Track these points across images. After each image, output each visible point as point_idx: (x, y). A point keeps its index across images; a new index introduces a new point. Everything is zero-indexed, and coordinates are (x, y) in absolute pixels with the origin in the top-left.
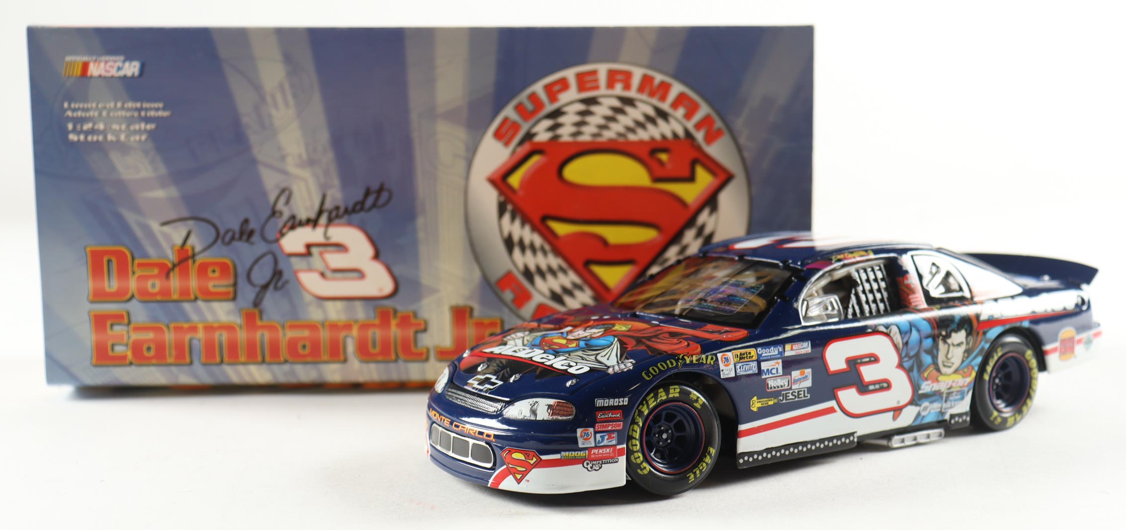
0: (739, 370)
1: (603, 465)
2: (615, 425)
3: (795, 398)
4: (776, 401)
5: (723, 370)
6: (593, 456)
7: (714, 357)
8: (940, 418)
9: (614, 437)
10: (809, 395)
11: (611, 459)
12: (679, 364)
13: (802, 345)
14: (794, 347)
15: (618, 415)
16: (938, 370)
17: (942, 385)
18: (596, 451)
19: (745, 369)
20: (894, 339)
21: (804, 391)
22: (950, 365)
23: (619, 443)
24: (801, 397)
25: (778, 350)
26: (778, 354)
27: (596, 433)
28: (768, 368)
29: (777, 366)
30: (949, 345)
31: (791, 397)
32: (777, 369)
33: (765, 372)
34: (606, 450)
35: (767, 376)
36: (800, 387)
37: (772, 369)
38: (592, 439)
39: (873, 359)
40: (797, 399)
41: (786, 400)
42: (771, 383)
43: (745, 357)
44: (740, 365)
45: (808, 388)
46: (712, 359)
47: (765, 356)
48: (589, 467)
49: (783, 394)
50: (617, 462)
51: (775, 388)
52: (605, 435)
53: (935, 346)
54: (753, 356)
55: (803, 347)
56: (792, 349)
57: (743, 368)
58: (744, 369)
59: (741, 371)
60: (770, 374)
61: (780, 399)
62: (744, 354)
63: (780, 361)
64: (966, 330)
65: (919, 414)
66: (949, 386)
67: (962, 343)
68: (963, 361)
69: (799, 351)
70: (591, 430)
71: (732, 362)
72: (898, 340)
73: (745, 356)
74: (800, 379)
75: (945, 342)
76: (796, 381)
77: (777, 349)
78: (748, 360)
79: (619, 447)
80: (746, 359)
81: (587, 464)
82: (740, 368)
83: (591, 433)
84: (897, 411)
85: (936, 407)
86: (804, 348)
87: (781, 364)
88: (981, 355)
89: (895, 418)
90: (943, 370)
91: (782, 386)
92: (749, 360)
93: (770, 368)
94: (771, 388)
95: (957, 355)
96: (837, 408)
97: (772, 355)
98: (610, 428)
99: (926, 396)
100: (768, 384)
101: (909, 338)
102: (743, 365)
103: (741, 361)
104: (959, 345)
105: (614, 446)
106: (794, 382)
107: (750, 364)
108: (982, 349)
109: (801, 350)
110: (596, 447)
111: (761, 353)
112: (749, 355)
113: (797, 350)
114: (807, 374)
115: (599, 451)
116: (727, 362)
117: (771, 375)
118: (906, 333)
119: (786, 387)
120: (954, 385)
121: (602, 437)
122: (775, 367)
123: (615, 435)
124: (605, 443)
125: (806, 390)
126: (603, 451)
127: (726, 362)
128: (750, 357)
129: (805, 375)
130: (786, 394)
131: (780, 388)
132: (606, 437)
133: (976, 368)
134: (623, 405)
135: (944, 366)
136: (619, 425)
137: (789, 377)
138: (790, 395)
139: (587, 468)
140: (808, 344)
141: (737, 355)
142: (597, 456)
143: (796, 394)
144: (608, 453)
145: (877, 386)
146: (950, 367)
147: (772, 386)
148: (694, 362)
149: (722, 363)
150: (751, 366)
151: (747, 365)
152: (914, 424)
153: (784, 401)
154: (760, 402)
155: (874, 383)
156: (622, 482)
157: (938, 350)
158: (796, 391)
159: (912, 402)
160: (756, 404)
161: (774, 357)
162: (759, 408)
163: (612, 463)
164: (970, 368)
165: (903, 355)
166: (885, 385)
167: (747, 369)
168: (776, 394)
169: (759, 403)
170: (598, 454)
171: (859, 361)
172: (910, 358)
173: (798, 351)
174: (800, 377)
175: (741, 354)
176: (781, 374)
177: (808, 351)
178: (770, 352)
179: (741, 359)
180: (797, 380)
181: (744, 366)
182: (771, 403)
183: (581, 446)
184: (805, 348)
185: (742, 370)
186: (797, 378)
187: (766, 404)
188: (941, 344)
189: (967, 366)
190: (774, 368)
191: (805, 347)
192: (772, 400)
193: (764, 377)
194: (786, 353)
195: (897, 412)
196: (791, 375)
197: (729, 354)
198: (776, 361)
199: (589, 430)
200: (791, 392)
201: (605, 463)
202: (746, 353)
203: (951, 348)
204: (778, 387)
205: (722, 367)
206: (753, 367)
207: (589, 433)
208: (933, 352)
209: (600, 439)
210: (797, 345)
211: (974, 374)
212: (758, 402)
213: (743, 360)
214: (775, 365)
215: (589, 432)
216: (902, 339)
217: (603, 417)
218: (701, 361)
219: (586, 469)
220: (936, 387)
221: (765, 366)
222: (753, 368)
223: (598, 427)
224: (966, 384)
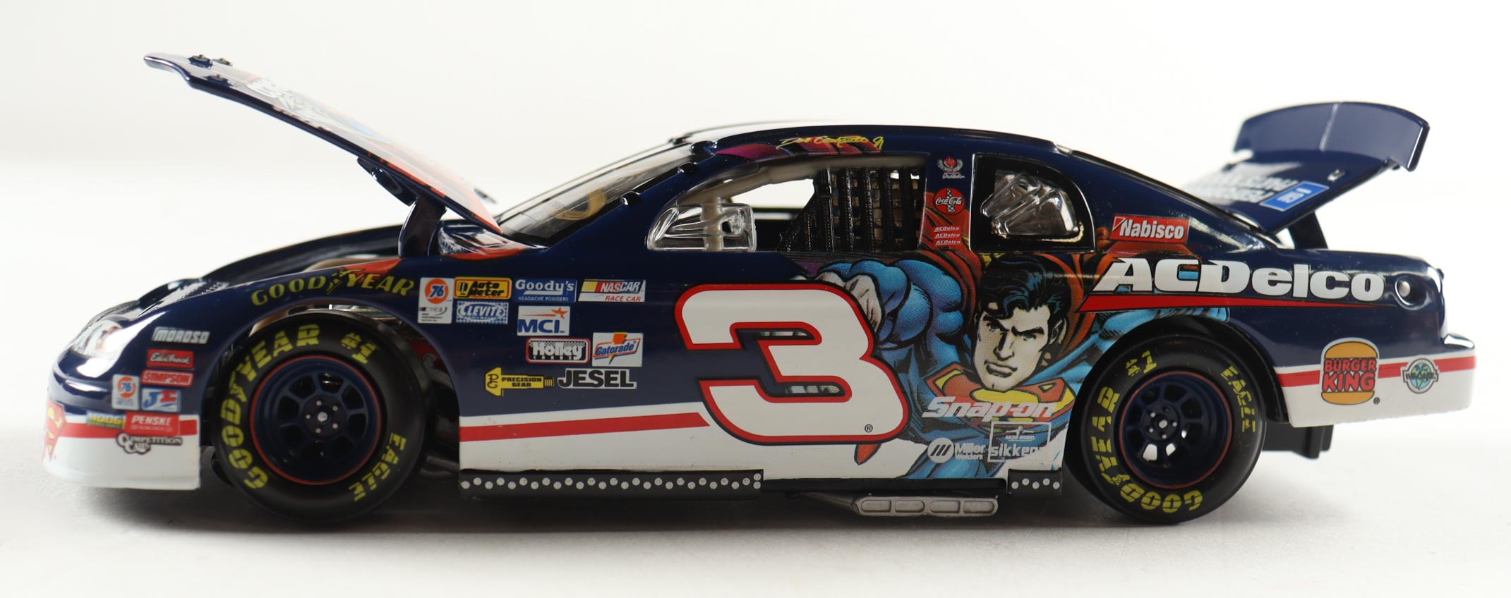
0: (463, 313)
1: (154, 447)
2: (178, 376)
3: (600, 384)
4: (549, 383)
5: (424, 309)
6: (134, 427)
7: (412, 283)
8: (983, 475)
9: (173, 399)
10: (635, 384)
11: (170, 436)
12: (332, 284)
13: (624, 286)
14: (604, 287)
15: (186, 361)
16: (975, 378)
17: (988, 407)
18: (140, 419)
19: (478, 313)
20: (863, 302)
21: (623, 374)
22: (1007, 370)
23: (184, 410)
24: (617, 385)
25: (566, 287)
26: (564, 295)
27: (143, 386)
28: (535, 318)
29: (558, 317)
30: (1004, 332)
31: (588, 380)
32: (557, 323)
33: (528, 324)
34: (159, 420)
35: (531, 333)
36: (612, 365)
37: (543, 322)
38: (135, 397)
39: (806, 335)
40: (603, 387)
41: (576, 384)
42: (539, 348)
43: (482, 291)
44: (467, 304)
45: (632, 369)
46: (406, 285)
47: (531, 296)
48: (128, 443)
49: (569, 372)
50: (178, 444)
51: (548, 357)
52: (159, 393)
53: (970, 330)
54: (502, 291)
55: (625, 289)
56: (598, 291)
57: (472, 311)
58: (475, 313)
59: (466, 316)
60: (538, 330)
61: (561, 381)
62: (481, 286)
63: (567, 309)
64: (1051, 308)
65: (923, 459)
66: (1002, 413)
67: (1040, 331)
68: (1039, 368)
69: (615, 295)
70: (135, 380)
71: (451, 296)
72: (871, 305)
73: (485, 288)
74: (614, 350)
75: (994, 324)
76: (601, 353)
77: (562, 285)
78: (487, 298)
79: (183, 418)
80: (484, 295)
81: (125, 440)
82: (466, 310)
83: (134, 385)
84: (867, 445)
85: (971, 450)
86: (628, 292)
87: (567, 316)
88: (1088, 361)
89: (860, 459)
90: (989, 379)
91: (565, 357)
92: (491, 297)
93: (540, 319)
94: (539, 357)
95: (1025, 354)
96: (706, 416)
97: (549, 296)
98: (168, 381)
99: (942, 425)
100: (531, 349)
101: (901, 305)
102: (474, 306)
103: (471, 297)
104: (1030, 334)
105: (174, 415)
106: (597, 353)
107: (492, 306)
108: (1094, 349)
109: (621, 295)
110: (140, 412)
111: (523, 287)
112: (492, 289)
113: (609, 292)
114: (631, 343)
115: (145, 419)
116: (439, 295)
117: (539, 333)
118: (893, 296)
119: (576, 360)
120: (1017, 412)
121: (154, 396)
122: (554, 319)
123: (176, 395)
124: (158, 406)
125: (628, 371)
126: (153, 421)
127: (435, 295)
128: (494, 293)
129: (626, 343)
130: (576, 373)
131: (561, 361)
132: (160, 397)
133: (1077, 388)
134: (198, 345)
135: (990, 371)
136: (185, 379)
137: (586, 341)
138: (587, 376)
139: (123, 447)
140: (640, 287)
141: (466, 285)
142: (141, 428)
143: (603, 377)
144: (161, 426)
145: (813, 389)
146: (1006, 375)
147: (542, 353)
148: (365, 285)
149: (427, 295)
150: (494, 309)
151: (484, 306)
152: (911, 477)
153: (571, 386)
154: (509, 379)
155: (805, 381)
156: (191, 482)
157: (974, 338)
158: (603, 371)
159: (902, 432)
160: (498, 382)
161: (553, 299)
162: (506, 391)
163: (168, 444)
164: (1060, 384)
165: (883, 336)
166: (833, 389)
167: (481, 313)
168: (551, 368)
169: (506, 382)
170: (144, 425)
171: (767, 334)
172: (902, 345)
173: (611, 295)
174: (613, 345)
175: (475, 284)
176: (567, 333)
177: (639, 298)
178: (544, 289)
179: (471, 292)
180: (606, 351)
181: (476, 308)
182: (537, 385)
183: (115, 406)
184: (634, 293)
185: (469, 313)
186: (605, 347)
187: (523, 385)
188: (983, 328)
189: (1051, 379)
190: (551, 321)
191: (631, 289)
192: (540, 380)
193: (522, 333)
194: (582, 295)
195: (866, 448)
196: (591, 339)
197: (449, 282)
198: (557, 308)
199: (130, 379)
200: (589, 370)
201: (156, 443)
202: (489, 283)
203: (1010, 337)
204: (557, 358)
205: (423, 301)
206: (499, 311)
207: (131, 385)
208: (963, 339)
209: (149, 398)
210: (612, 285)
211: (1069, 398)
212: (503, 379)
213: (477, 296)
214: (554, 315)
215: (132, 382)
216: (882, 306)
217: (159, 359)
218: (380, 286)
219: (121, 449)
220: (967, 410)
221: (525, 313)
222: (497, 313)
223: (148, 376)
224: (1048, 414)
